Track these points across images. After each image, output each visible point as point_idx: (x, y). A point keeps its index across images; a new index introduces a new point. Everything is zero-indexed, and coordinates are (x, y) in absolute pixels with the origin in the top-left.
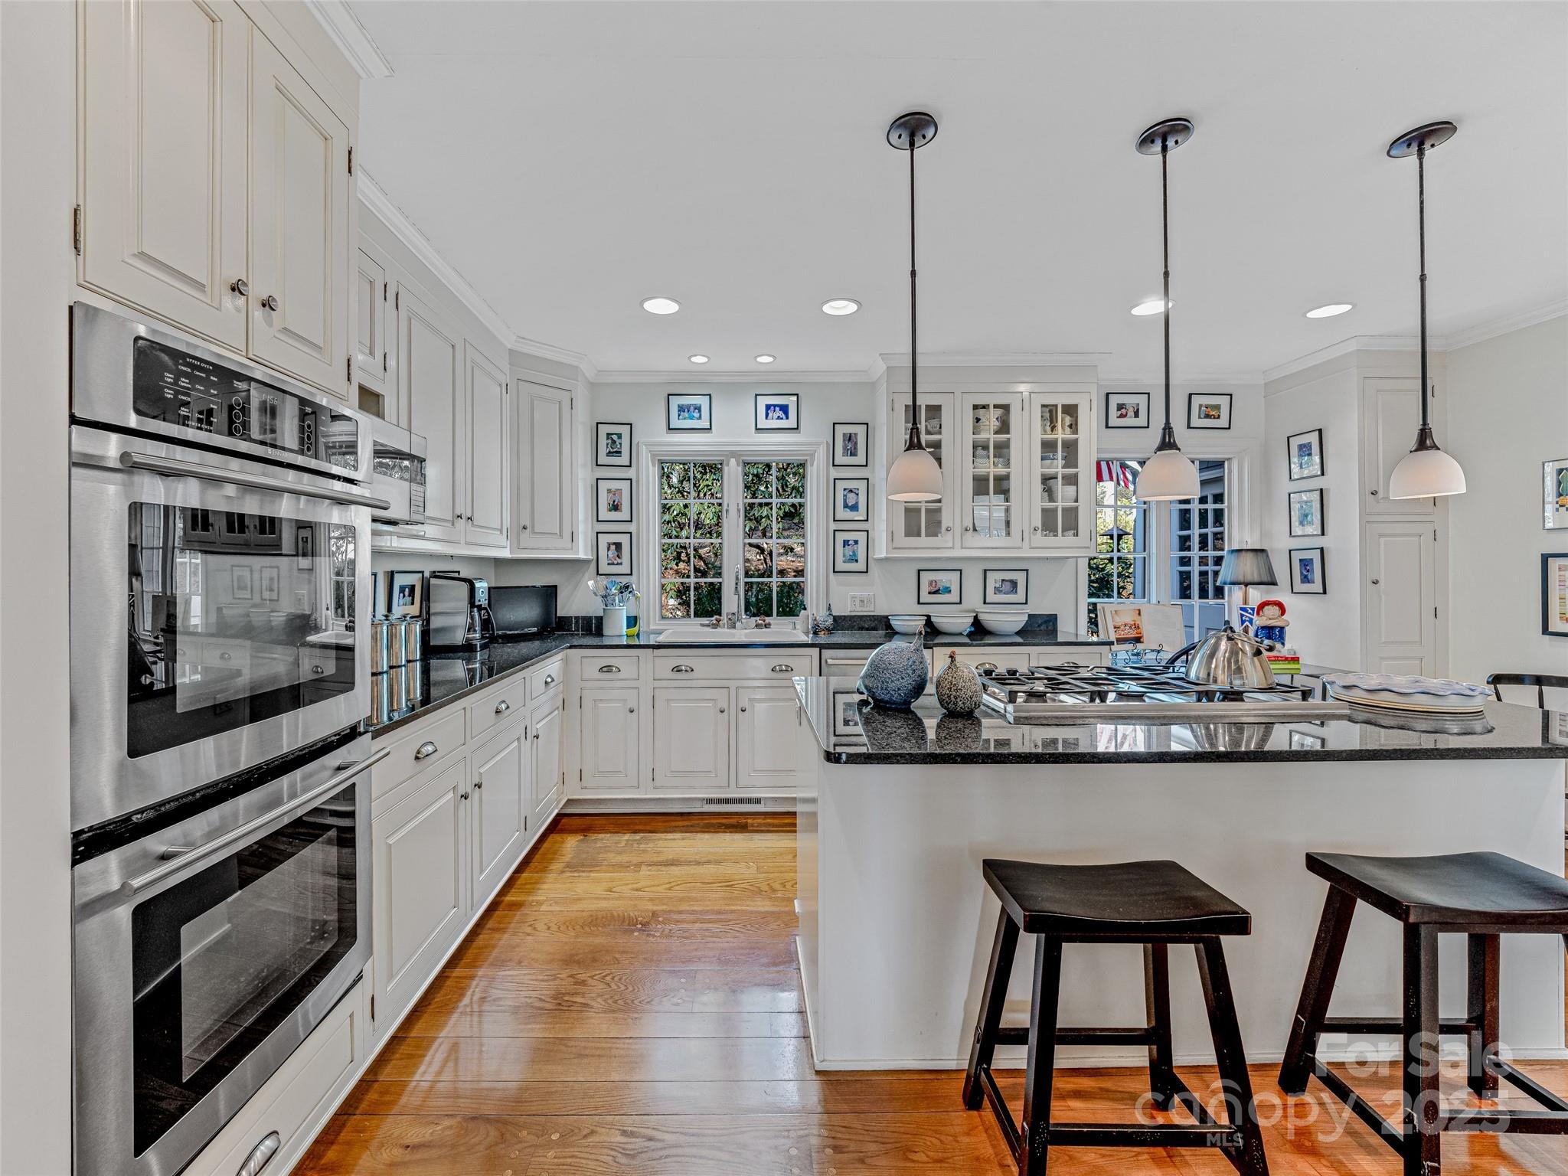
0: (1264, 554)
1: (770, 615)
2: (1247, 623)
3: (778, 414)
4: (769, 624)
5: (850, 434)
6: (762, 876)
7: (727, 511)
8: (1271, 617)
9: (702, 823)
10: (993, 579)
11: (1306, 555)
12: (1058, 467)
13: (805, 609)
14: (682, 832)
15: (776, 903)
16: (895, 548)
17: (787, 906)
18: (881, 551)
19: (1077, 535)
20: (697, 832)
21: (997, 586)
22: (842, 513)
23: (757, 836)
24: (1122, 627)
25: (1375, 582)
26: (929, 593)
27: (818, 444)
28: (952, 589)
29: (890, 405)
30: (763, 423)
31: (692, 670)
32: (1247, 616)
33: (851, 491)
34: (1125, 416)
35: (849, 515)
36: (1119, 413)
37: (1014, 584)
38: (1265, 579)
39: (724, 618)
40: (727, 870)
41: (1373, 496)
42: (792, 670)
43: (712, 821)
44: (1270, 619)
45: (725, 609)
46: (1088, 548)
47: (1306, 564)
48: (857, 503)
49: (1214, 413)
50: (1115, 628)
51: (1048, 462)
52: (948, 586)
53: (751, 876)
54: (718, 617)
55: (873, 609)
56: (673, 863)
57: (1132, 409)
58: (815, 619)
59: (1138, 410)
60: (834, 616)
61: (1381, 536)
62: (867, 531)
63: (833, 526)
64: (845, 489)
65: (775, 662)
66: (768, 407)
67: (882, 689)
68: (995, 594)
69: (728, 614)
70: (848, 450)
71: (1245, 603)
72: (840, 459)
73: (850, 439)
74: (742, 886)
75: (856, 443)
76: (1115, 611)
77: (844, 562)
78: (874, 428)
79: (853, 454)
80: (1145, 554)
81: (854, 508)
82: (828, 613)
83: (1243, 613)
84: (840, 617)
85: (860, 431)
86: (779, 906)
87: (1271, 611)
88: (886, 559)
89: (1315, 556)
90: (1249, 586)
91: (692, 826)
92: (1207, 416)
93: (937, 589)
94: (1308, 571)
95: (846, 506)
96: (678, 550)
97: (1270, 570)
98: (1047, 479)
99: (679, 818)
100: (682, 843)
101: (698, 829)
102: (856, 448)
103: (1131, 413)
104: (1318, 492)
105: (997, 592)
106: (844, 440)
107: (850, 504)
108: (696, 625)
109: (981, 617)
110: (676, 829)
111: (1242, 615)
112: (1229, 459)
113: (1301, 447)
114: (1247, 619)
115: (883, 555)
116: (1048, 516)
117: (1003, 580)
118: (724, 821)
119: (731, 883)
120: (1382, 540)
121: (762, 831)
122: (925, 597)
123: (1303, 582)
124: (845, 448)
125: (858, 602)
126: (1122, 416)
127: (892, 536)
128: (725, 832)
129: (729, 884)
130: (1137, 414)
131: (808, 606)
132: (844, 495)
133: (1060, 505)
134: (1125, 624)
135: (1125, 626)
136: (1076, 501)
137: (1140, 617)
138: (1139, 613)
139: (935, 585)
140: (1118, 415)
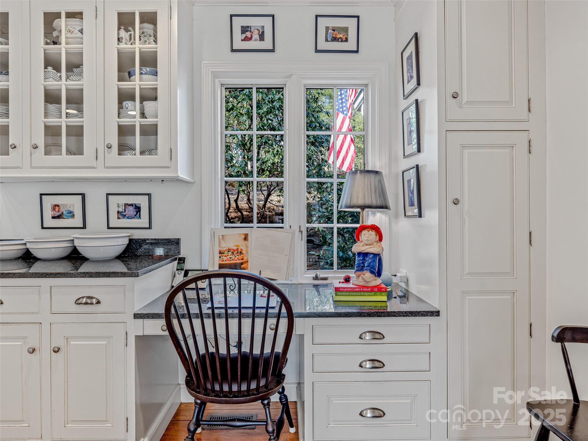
0: (378, 177)
11: (410, 176)
19: (157, 154)
21: (121, 210)
24: (226, 253)
25: (456, 202)
26: (53, 218)
28: (75, 213)
34: (250, 39)
36: (244, 36)
37: (138, 209)
38: (379, 203)
41: (454, 100)
46: (168, 167)
47: (410, 185)
49: (341, 36)
50: (220, 253)
52: (71, 210)
57: (257, 32)
59: (263, 32)
61: (464, 147)
68: (119, 218)
76: (222, 236)
92: (335, 39)
93: (60, 213)
94: (411, 192)
97: (382, 193)
103: (256, 36)
104: (415, 106)
105: (120, 217)
109: (77, 243)
112: (365, 86)
120: (466, 151)
123: (410, 205)
126: (246, 39)
130: (262, 37)
133: (138, 121)
134: (229, 249)
135: (229, 252)
136: (156, 117)
137: (246, 242)
138: (246, 238)
139: (59, 209)
140: (243, 38)
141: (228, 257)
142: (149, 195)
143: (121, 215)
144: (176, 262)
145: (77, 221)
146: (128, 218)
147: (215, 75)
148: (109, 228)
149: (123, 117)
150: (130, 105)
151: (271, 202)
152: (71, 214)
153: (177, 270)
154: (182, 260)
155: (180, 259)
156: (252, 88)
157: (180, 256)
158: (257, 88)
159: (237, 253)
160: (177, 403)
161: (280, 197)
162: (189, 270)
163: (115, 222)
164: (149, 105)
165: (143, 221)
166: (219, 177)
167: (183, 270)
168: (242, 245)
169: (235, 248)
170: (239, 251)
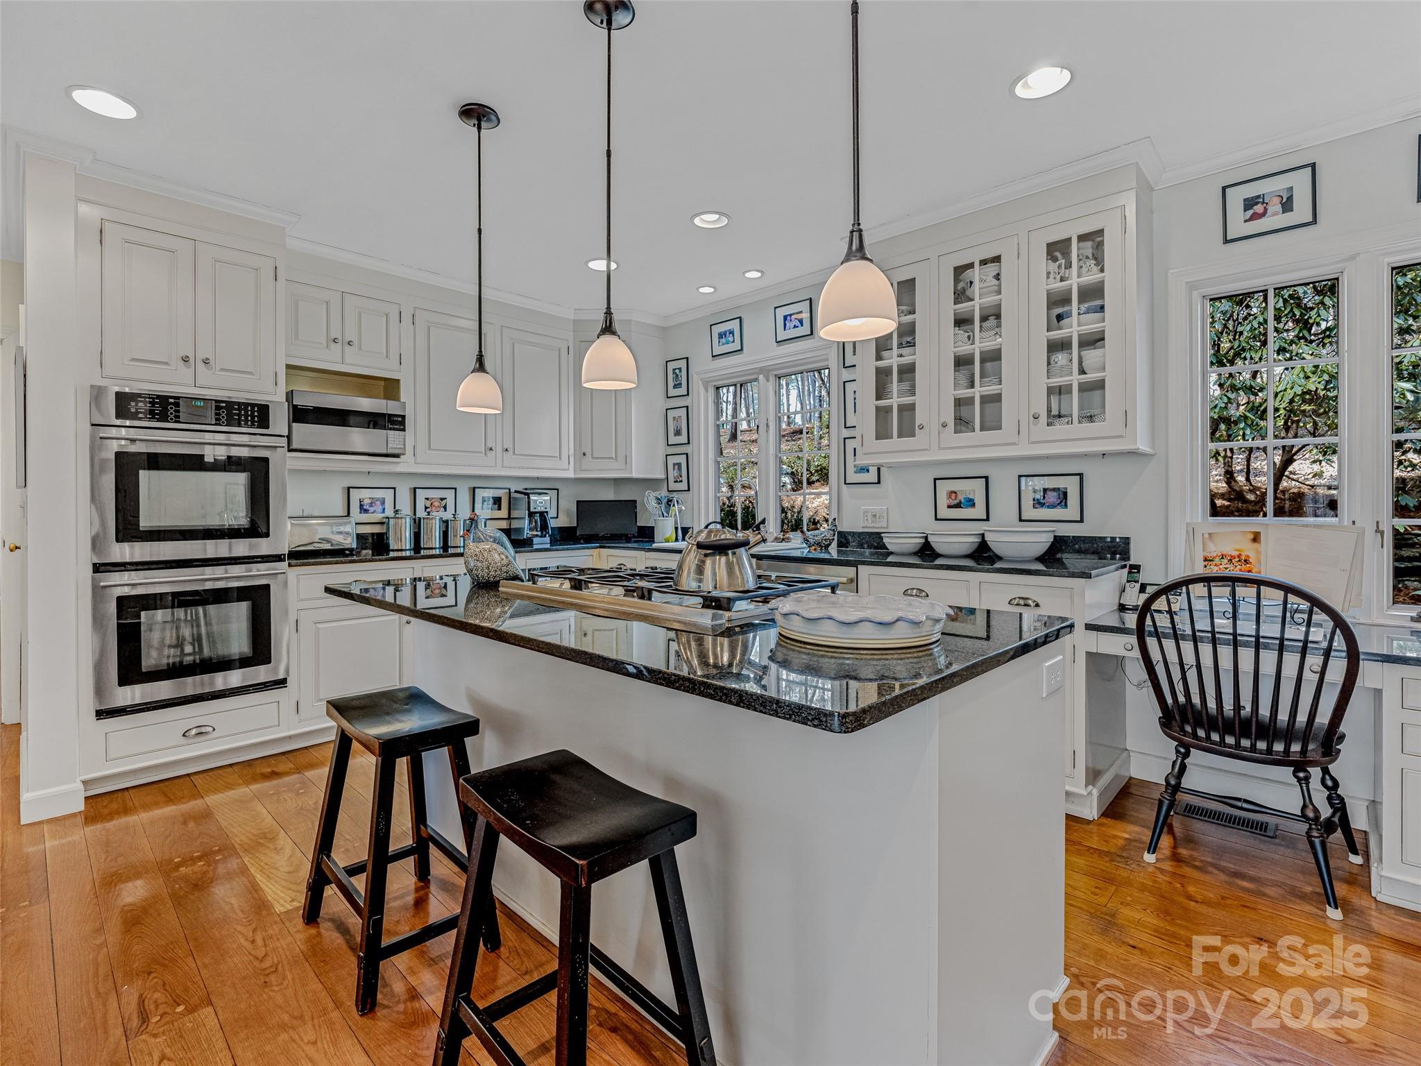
10: (1033, 487)
16: (865, 454)
19: (1104, 420)
21: (1038, 496)
22: (852, 419)
24: (1217, 561)
26: (949, 507)
34: (1263, 215)
36: (1250, 212)
37: (1063, 496)
46: (1122, 436)
50: (1205, 560)
52: (971, 497)
55: (886, 526)
57: (1277, 200)
59: (1290, 198)
63: (844, 434)
66: (785, 318)
68: (1035, 508)
72: (850, 359)
76: (1210, 534)
77: (855, 472)
93: (957, 501)
103: (1275, 207)
105: (1037, 506)
125: (870, 517)
126: (1254, 217)
127: (863, 440)
130: (1287, 206)
132: (854, 399)
133: (1075, 379)
134: (1223, 555)
135: (1222, 558)
136: (1103, 369)
137: (1256, 545)
138: (1256, 538)
139: (956, 496)
140: (1248, 217)
141: (1221, 567)
142: (1081, 475)
143: (1038, 504)
144: (1126, 571)
145: (979, 512)
146: (1048, 507)
147: (1192, 287)
148: (1021, 520)
149: (1055, 376)
150: (1060, 358)
151: (1291, 476)
152: (971, 503)
153: (1128, 581)
154: (1135, 568)
155: (1132, 567)
156: (1267, 290)
157: (1131, 563)
158: (1275, 289)
159: (1239, 561)
160: (1125, 777)
161: (1320, 464)
162: (1147, 584)
163: (1029, 512)
164: (1091, 356)
165: (1072, 511)
166: (1200, 443)
167: (1138, 582)
168: (1248, 549)
169: (1235, 553)
170: (1243, 558)
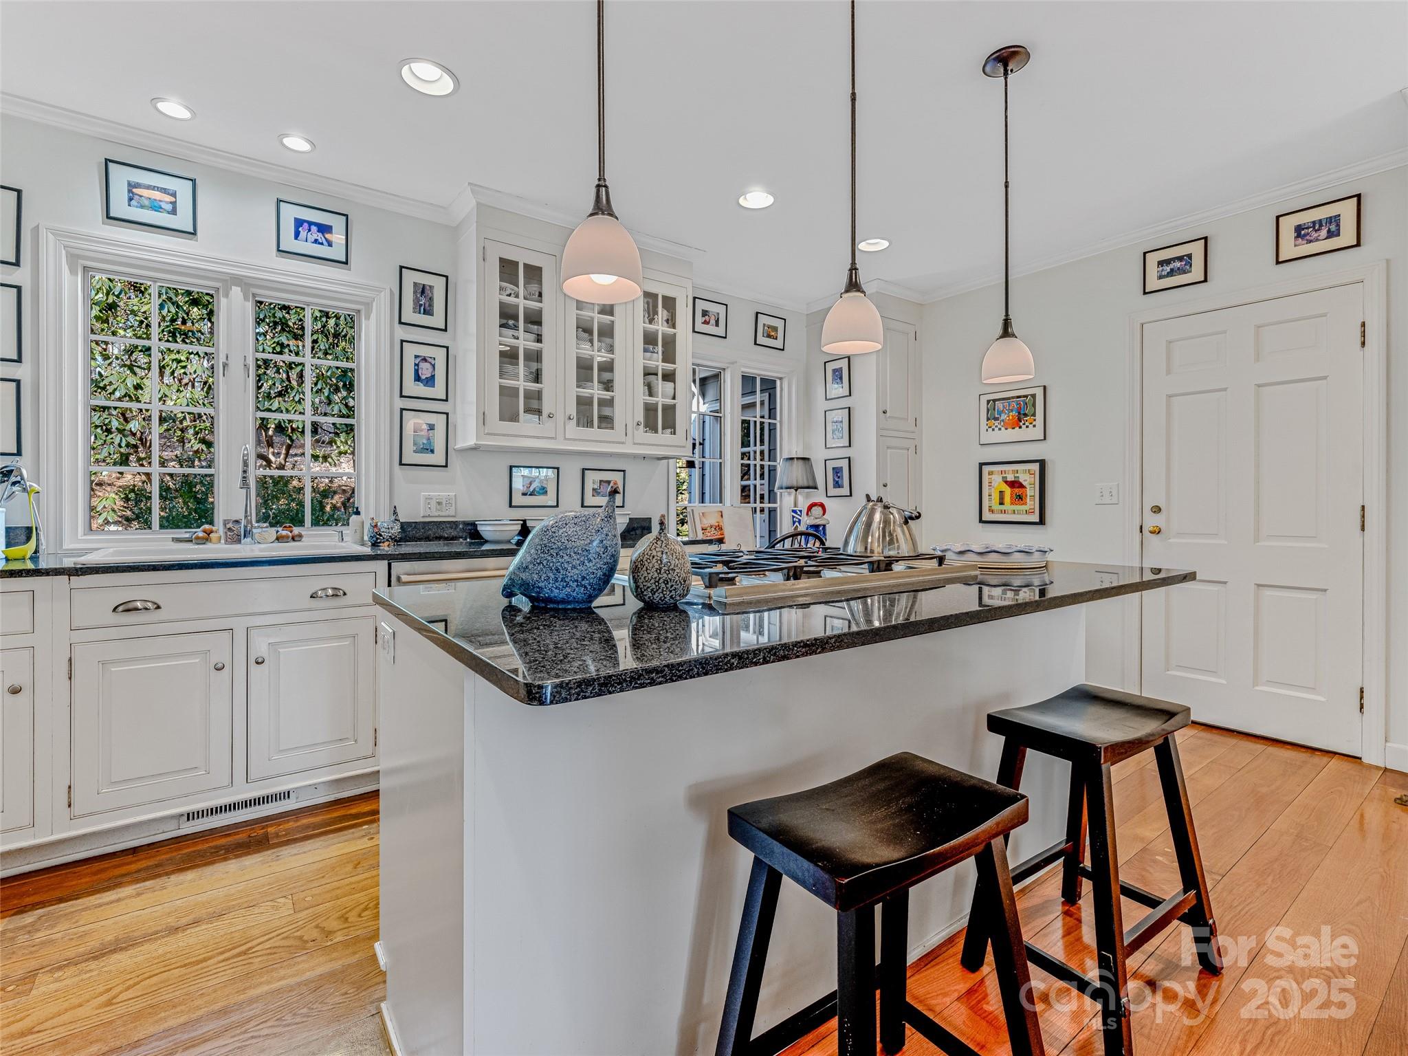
0: (809, 463)
1: (301, 523)
2: (797, 524)
3: (315, 236)
4: (300, 536)
5: (424, 285)
6: (303, 914)
7: (225, 365)
8: (817, 516)
9: (177, 855)
10: (592, 479)
11: (837, 464)
12: (657, 363)
13: (358, 513)
14: (137, 881)
15: (335, 955)
16: (488, 434)
17: (355, 953)
18: (467, 436)
19: (675, 434)
20: (168, 874)
21: (596, 487)
22: (412, 388)
23: (286, 851)
24: (709, 529)
25: (885, 486)
26: (523, 494)
27: (379, 290)
28: (548, 490)
29: (482, 253)
30: (289, 242)
31: (158, 607)
32: (797, 518)
33: (425, 360)
34: (708, 323)
35: (421, 390)
36: (704, 319)
39: (219, 527)
40: (235, 925)
41: (884, 414)
42: (345, 594)
43: (199, 847)
44: (816, 518)
45: (220, 515)
46: (684, 447)
47: (837, 471)
48: (433, 377)
49: (773, 334)
50: (703, 530)
51: (648, 354)
52: (544, 485)
53: (284, 921)
54: (207, 527)
55: (453, 514)
56: (118, 946)
57: (713, 317)
58: (376, 526)
59: (718, 319)
60: (402, 524)
61: (888, 447)
62: (447, 414)
63: (400, 403)
64: (416, 357)
65: (316, 585)
66: (299, 223)
67: (556, 580)
68: (593, 496)
69: (225, 523)
70: (421, 305)
71: (795, 506)
72: (409, 315)
73: (423, 292)
74: (267, 945)
75: (431, 299)
76: (703, 513)
77: (415, 452)
78: (456, 284)
79: (428, 312)
80: (720, 461)
81: (430, 381)
82: (393, 518)
83: (795, 515)
84: (409, 524)
85: (438, 285)
86: (340, 959)
87: (817, 511)
88: (475, 449)
89: (844, 464)
90: (799, 490)
91: (157, 866)
92: (769, 336)
93: (530, 489)
94: (839, 477)
95: (418, 378)
96: (122, 450)
97: (812, 476)
98: (648, 373)
99: (130, 858)
100: (138, 902)
101: (171, 868)
102: (431, 305)
103: (713, 322)
104: (847, 410)
105: (595, 494)
106: (415, 292)
107: (423, 377)
108: (165, 540)
110: (125, 879)
111: (793, 517)
112: (781, 379)
113: (835, 371)
114: (797, 520)
115: (471, 442)
116: (650, 410)
117: (601, 481)
118: (223, 841)
119: (244, 948)
121: (295, 841)
122: (518, 499)
123: (834, 487)
124: (416, 301)
125: (433, 504)
126: (706, 323)
127: (483, 419)
128: (225, 859)
129: (241, 950)
130: (717, 324)
131: (362, 510)
132: (416, 365)
133: (660, 401)
136: (674, 398)
137: (722, 519)
138: (722, 515)
139: (531, 484)
140: (703, 322)
141: (711, 533)
142: (623, 472)
143: (596, 492)
152: (544, 491)
